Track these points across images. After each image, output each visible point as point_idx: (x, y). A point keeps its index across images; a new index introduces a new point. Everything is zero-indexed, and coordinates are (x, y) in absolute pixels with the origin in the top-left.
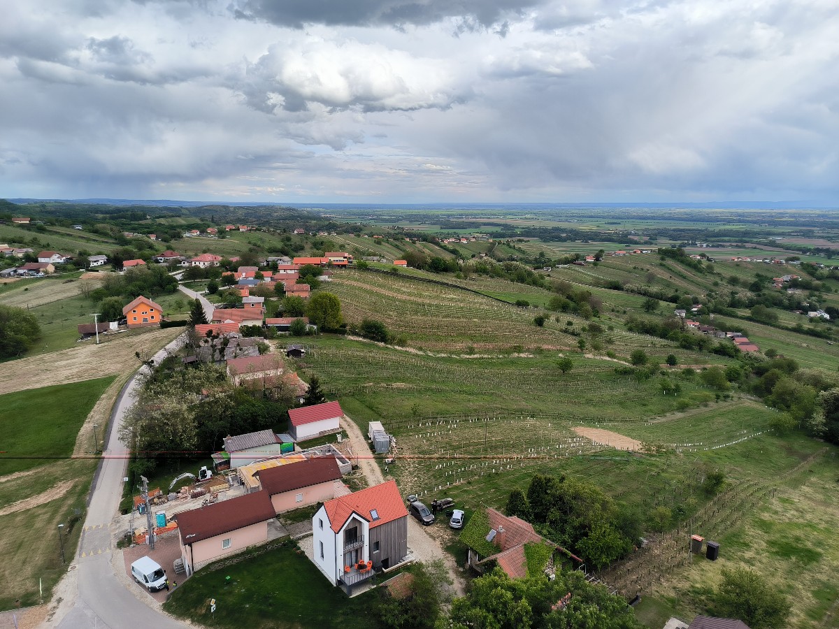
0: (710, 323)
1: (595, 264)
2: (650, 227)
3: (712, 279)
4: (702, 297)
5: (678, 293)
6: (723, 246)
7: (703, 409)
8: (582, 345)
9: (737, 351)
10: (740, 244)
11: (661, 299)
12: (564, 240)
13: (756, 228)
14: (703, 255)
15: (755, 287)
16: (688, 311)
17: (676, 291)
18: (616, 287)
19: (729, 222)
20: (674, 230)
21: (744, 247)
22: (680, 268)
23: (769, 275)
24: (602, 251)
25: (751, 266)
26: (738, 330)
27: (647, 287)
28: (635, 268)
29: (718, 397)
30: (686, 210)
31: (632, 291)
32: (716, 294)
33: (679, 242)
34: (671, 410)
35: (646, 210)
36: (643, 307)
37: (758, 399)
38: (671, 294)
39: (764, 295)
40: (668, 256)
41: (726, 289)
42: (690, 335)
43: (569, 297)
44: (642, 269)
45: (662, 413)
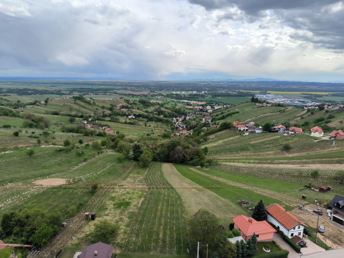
0: (96, 124)
1: (45, 105)
2: (70, 88)
3: (95, 107)
4: (92, 114)
5: (83, 114)
6: (99, 94)
7: (94, 159)
8: (39, 142)
9: (105, 134)
10: (104, 93)
11: (76, 117)
12: (30, 94)
13: (109, 87)
14: (91, 98)
15: (111, 109)
16: (88, 120)
17: (82, 113)
18: (56, 114)
19: (100, 85)
20: (80, 89)
21: (106, 94)
22: (82, 104)
23: (115, 104)
24: (48, 99)
25: (108, 102)
26: (106, 126)
27: (70, 113)
28: (64, 105)
29: (98, 153)
30: (83, 80)
31: (64, 115)
32: (97, 113)
33: (82, 93)
34: (81, 162)
35: (67, 80)
36: (69, 121)
37: (113, 150)
38: (80, 114)
39: (114, 112)
40: (77, 99)
41: (100, 111)
42: (87, 130)
43: (33, 121)
44: (67, 105)
45: (77, 164)
